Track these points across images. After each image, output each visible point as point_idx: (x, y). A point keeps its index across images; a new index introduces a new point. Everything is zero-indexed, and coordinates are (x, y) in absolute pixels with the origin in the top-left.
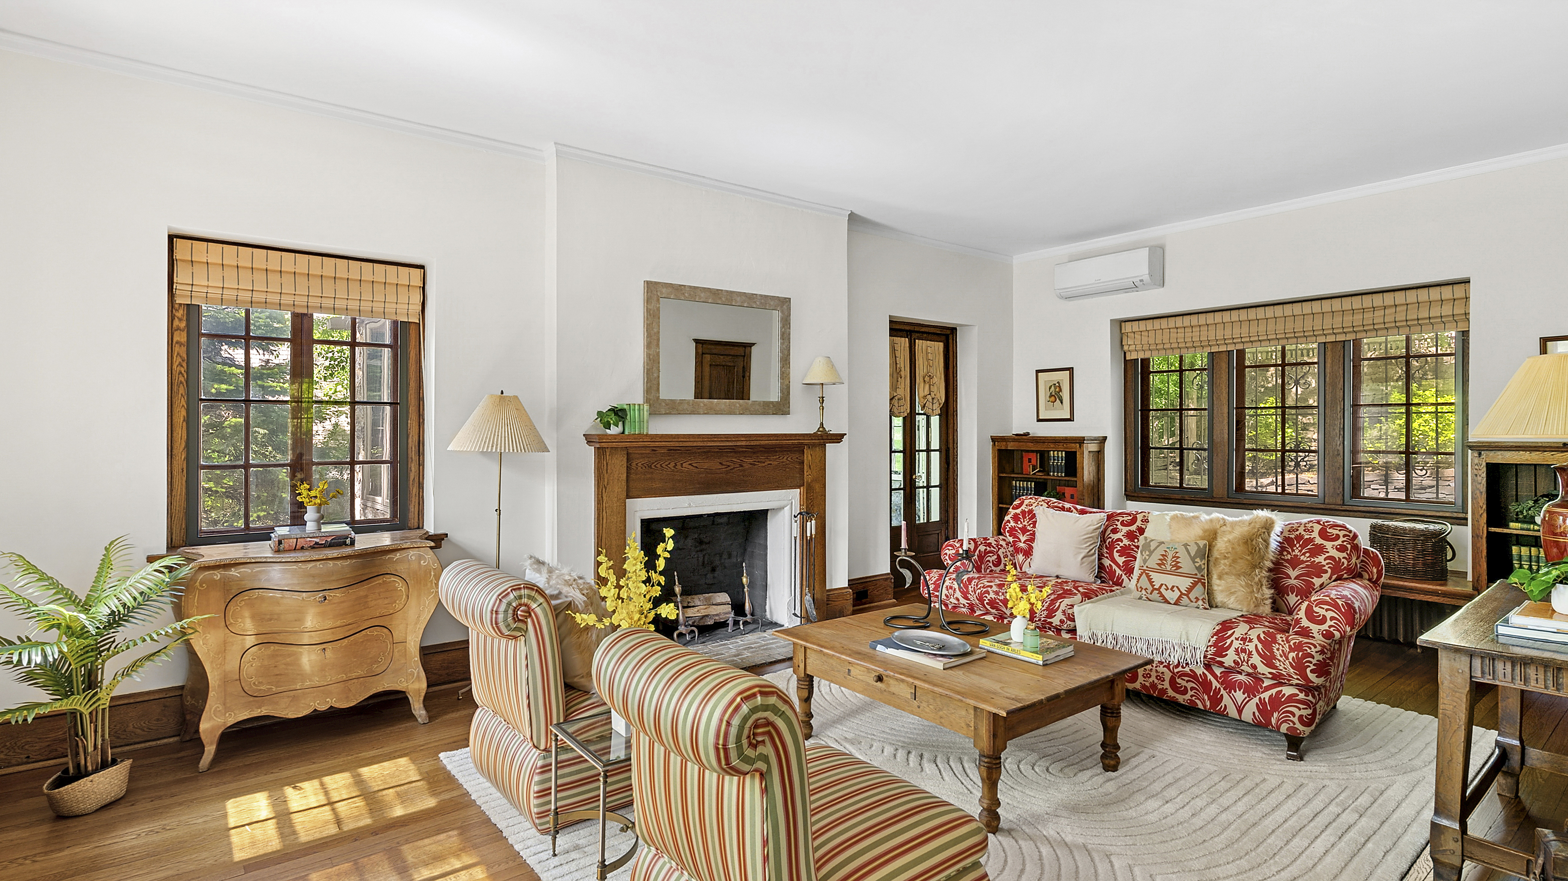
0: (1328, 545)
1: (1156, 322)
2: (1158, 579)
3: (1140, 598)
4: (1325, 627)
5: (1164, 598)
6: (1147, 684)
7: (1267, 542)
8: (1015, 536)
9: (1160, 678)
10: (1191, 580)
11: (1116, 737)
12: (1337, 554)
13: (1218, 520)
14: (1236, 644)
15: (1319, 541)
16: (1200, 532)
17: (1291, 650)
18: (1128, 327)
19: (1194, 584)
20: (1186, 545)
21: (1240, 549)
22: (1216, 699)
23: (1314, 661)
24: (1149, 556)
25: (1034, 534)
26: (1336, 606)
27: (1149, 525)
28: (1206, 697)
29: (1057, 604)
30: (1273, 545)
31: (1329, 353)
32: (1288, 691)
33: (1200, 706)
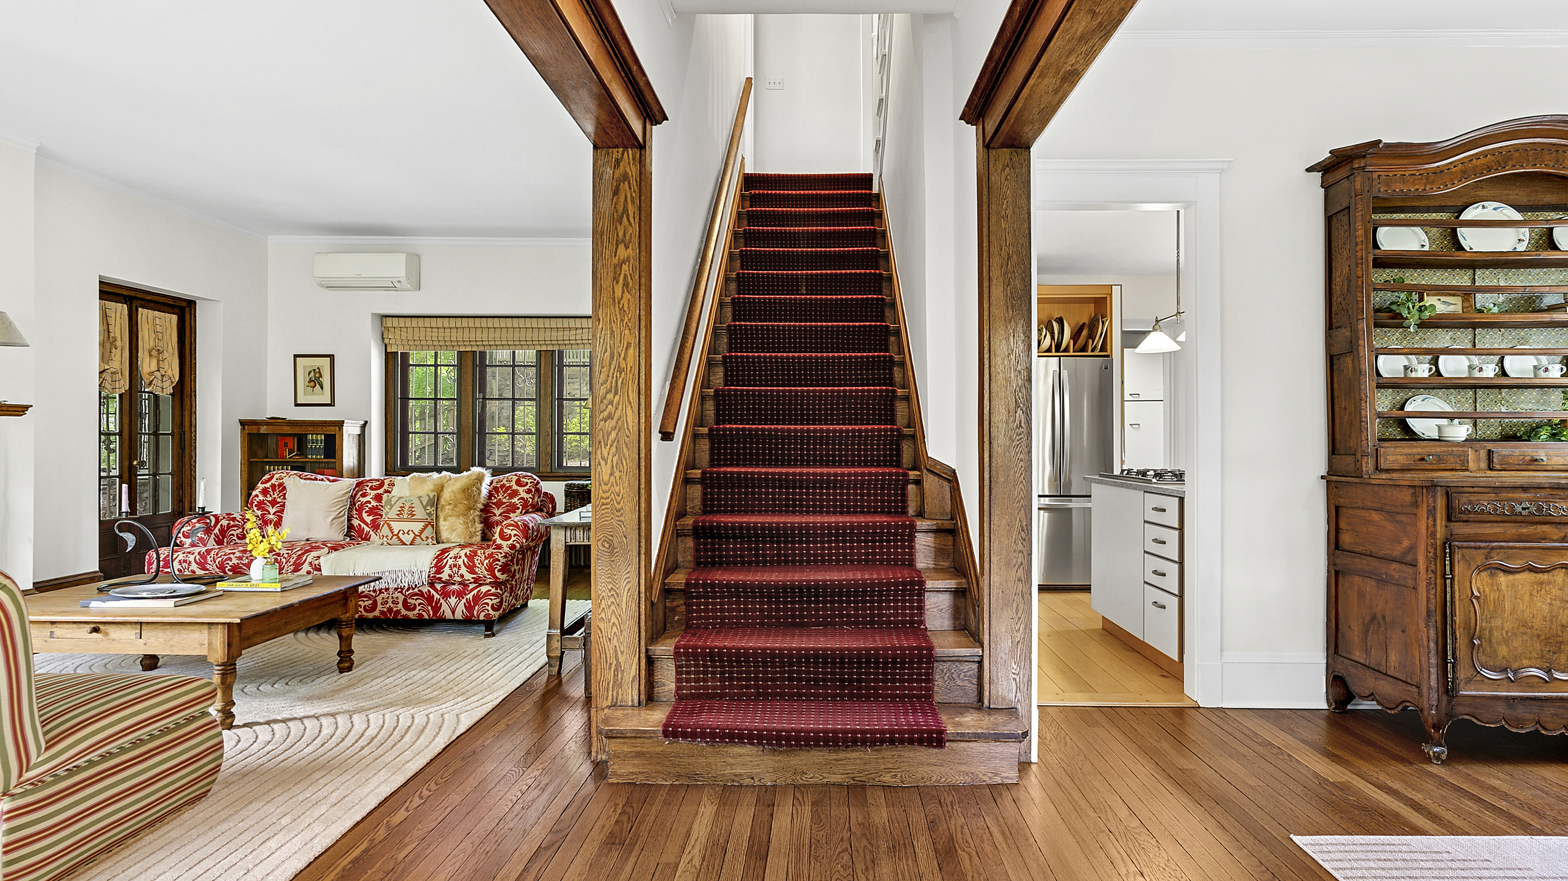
0: (521, 489)
1: (415, 320)
2: (396, 526)
3: (382, 544)
4: (511, 542)
5: (402, 541)
6: (385, 610)
7: (479, 490)
8: (264, 509)
9: (395, 602)
10: (423, 524)
11: (351, 643)
12: (525, 496)
13: (445, 476)
14: (450, 562)
15: (515, 487)
16: (432, 487)
17: (486, 558)
18: (389, 322)
19: (425, 527)
20: (419, 498)
21: (459, 496)
22: (437, 608)
23: (500, 564)
24: (390, 509)
25: (283, 506)
26: (517, 526)
27: (394, 488)
28: (430, 608)
29: (304, 558)
30: (484, 491)
31: (543, 359)
32: (484, 589)
33: (426, 617)
